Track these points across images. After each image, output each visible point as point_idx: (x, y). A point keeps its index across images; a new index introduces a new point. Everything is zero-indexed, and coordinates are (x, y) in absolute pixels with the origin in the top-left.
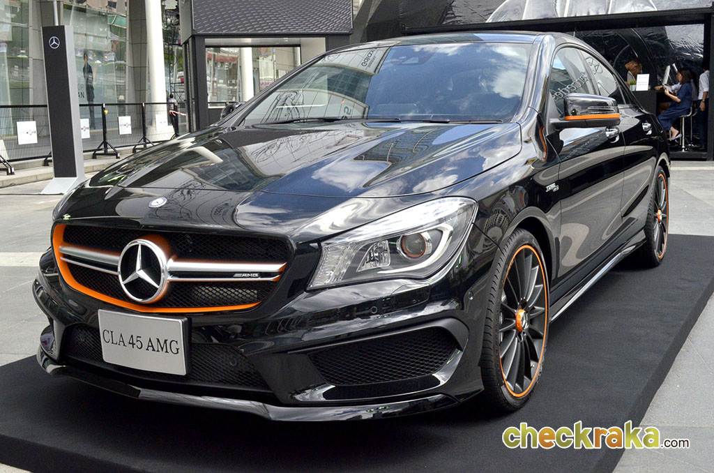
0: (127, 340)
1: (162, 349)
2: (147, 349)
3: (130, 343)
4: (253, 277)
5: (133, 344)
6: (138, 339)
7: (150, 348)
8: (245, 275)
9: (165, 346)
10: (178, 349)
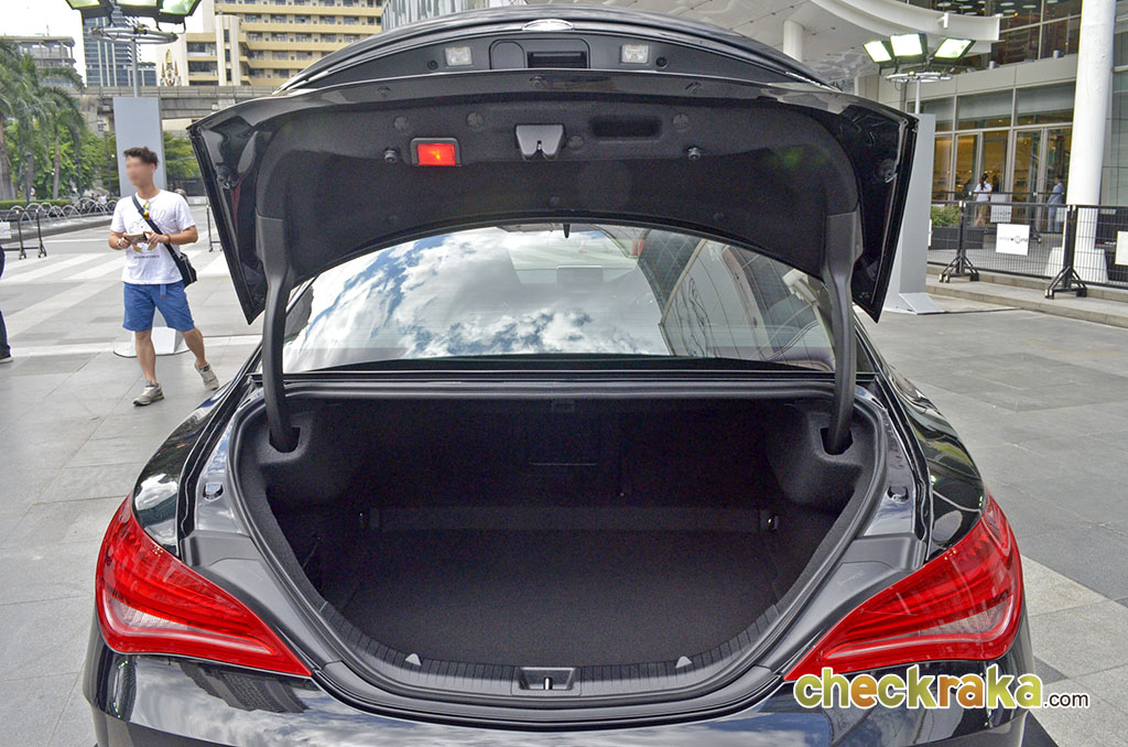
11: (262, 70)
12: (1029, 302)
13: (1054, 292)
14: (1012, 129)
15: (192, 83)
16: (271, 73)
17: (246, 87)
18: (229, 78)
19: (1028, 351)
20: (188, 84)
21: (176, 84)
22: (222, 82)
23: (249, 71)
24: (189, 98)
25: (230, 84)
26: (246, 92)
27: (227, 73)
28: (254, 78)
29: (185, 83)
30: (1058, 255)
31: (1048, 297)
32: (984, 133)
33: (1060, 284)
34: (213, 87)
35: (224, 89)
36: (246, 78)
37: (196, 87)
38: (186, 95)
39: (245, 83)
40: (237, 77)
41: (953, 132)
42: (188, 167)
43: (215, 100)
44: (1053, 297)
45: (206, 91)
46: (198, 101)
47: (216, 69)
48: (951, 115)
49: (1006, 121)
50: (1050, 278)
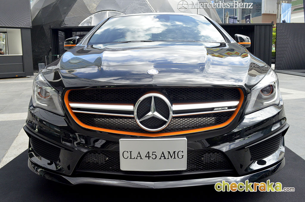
0: (143, 155)
1: (171, 157)
2: (160, 159)
3: (146, 157)
4: (225, 110)
5: (149, 157)
6: (154, 153)
7: (163, 158)
8: (220, 109)
9: (174, 155)
10: (183, 156)
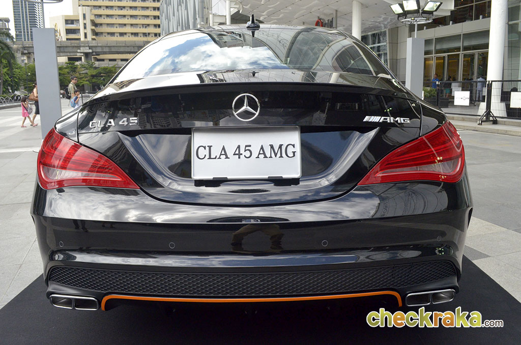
11: (102, 33)
12: (470, 127)
13: (482, 122)
14: (461, 53)
15: (67, 39)
16: (106, 35)
17: (94, 41)
18: (86, 37)
19: (470, 144)
20: (65, 40)
21: (60, 40)
22: (82, 39)
23: (96, 34)
24: (66, 47)
25: (86, 40)
26: (94, 43)
27: (85, 34)
28: (98, 37)
29: (64, 39)
30: (483, 105)
31: (479, 124)
32: (448, 55)
33: (485, 118)
34: (78, 41)
35: (83, 42)
36: (94, 37)
37: (70, 41)
38: (65, 45)
39: (93, 39)
40: (90, 36)
41: (433, 55)
42: (66, 80)
43: (79, 47)
44: (481, 124)
45: (75, 43)
46: (70, 48)
47: (80, 33)
48: (432, 48)
49: (458, 49)
50: (480, 116)
